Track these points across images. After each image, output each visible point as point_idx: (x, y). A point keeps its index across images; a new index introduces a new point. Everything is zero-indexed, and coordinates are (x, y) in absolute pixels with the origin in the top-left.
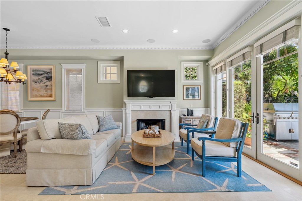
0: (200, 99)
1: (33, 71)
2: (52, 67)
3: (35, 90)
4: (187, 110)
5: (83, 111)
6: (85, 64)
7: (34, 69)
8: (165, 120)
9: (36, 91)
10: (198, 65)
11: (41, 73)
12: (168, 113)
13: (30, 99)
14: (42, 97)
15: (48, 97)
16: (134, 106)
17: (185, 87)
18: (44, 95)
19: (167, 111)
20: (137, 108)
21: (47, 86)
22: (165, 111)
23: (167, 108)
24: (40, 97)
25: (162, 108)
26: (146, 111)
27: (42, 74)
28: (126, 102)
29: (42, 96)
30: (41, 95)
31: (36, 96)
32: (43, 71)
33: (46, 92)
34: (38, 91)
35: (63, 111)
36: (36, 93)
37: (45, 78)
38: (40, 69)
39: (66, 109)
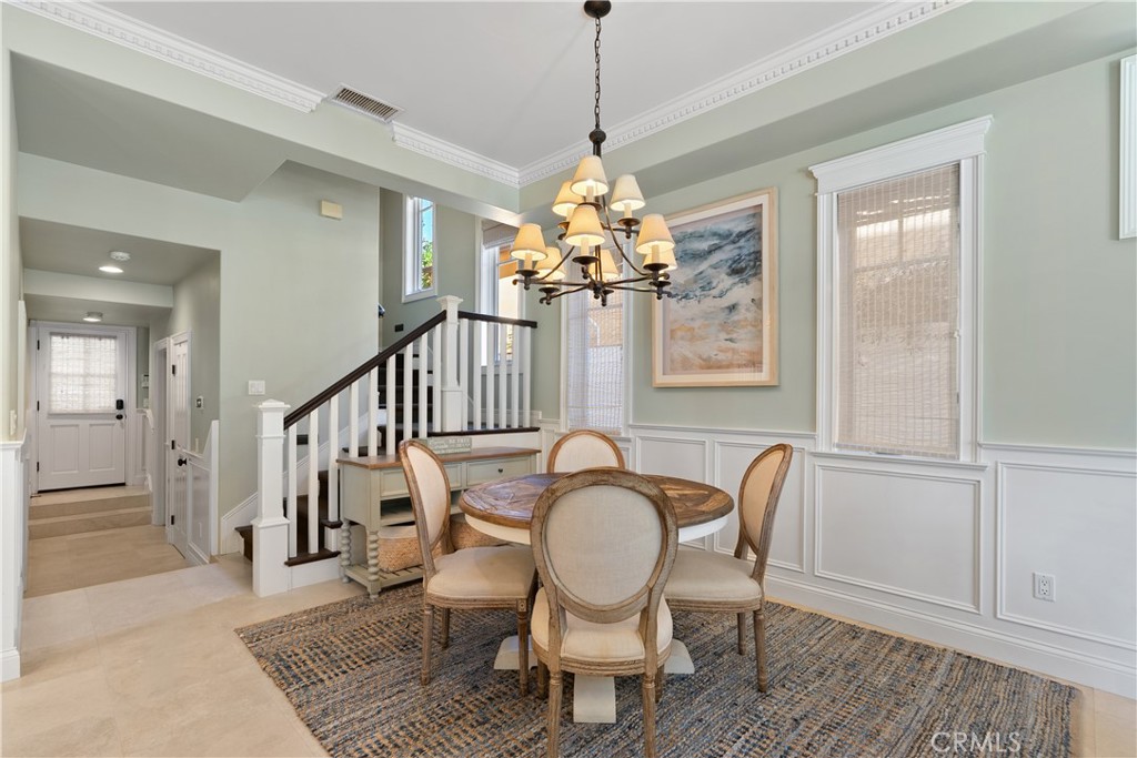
2: (762, 199)
3: (679, 334)
5: (965, 459)
9: (682, 338)
11: (704, 245)
13: (661, 379)
14: (710, 367)
15: (739, 366)
18: (721, 357)
21: (733, 308)
24: (702, 368)
29: (710, 365)
30: (705, 357)
31: (686, 366)
32: (715, 234)
33: (731, 340)
34: (693, 339)
35: (823, 449)
36: (682, 349)
37: (725, 269)
38: (701, 228)
39: (836, 440)
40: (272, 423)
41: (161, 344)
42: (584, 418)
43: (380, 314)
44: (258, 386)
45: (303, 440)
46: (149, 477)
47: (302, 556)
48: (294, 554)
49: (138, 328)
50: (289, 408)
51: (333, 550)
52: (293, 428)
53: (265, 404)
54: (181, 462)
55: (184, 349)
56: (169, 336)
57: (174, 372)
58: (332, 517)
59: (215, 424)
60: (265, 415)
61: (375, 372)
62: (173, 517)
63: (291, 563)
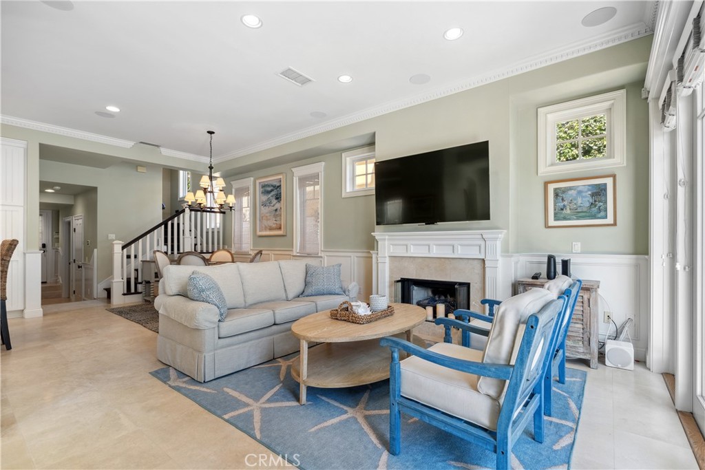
0: (612, 222)
1: (263, 187)
2: (281, 177)
4: (546, 260)
5: (320, 255)
6: (323, 163)
7: (263, 184)
8: (468, 285)
9: (264, 220)
10: (606, 105)
11: (269, 189)
12: (478, 265)
13: (259, 233)
14: (271, 229)
15: (276, 229)
16: (395, 245)
17: (551, 187)
18: (274, 226)
19: (476, 262)
20: (401, 252)
21: (276, 210)
22: (470, 261)
23: (475, 253)
24: (269, 229)
25: (460, 252)
26: (420, 260)
27: (272, 191)
28: (377, 238)
30: (270, 226)
31: (266, 228)
32: (272, 186)
33: (276, 221)
34: (267, 220)
35: (295, 254)
36: (266, 223)
37: (274, 197)
38: (269, 183)
39: (298, 251)
40: (117, 248)
41: (67, 219)
42: (241, 248)
43: (163, 208)
44: (112, 236)
45: (129, 257)
46: (60, 278)
47: (128, 292)
48: (126, 292)
49: (53, 211)
50: (123, 243)
51: (140, 291)
52: (125, 250)
53: (115, 242)
54: (79, 267)
55: (80, 221)
56: (72, 215)
57: (75, 231)
58: (140, 280)
59: (95, 250)
60: (115, 246)
61: (163, 226)
62: (74, 291)
63: (124, 294)
